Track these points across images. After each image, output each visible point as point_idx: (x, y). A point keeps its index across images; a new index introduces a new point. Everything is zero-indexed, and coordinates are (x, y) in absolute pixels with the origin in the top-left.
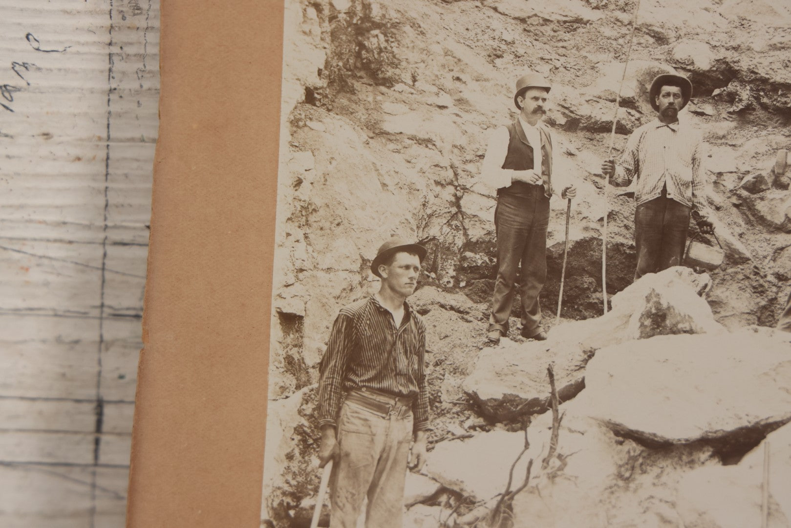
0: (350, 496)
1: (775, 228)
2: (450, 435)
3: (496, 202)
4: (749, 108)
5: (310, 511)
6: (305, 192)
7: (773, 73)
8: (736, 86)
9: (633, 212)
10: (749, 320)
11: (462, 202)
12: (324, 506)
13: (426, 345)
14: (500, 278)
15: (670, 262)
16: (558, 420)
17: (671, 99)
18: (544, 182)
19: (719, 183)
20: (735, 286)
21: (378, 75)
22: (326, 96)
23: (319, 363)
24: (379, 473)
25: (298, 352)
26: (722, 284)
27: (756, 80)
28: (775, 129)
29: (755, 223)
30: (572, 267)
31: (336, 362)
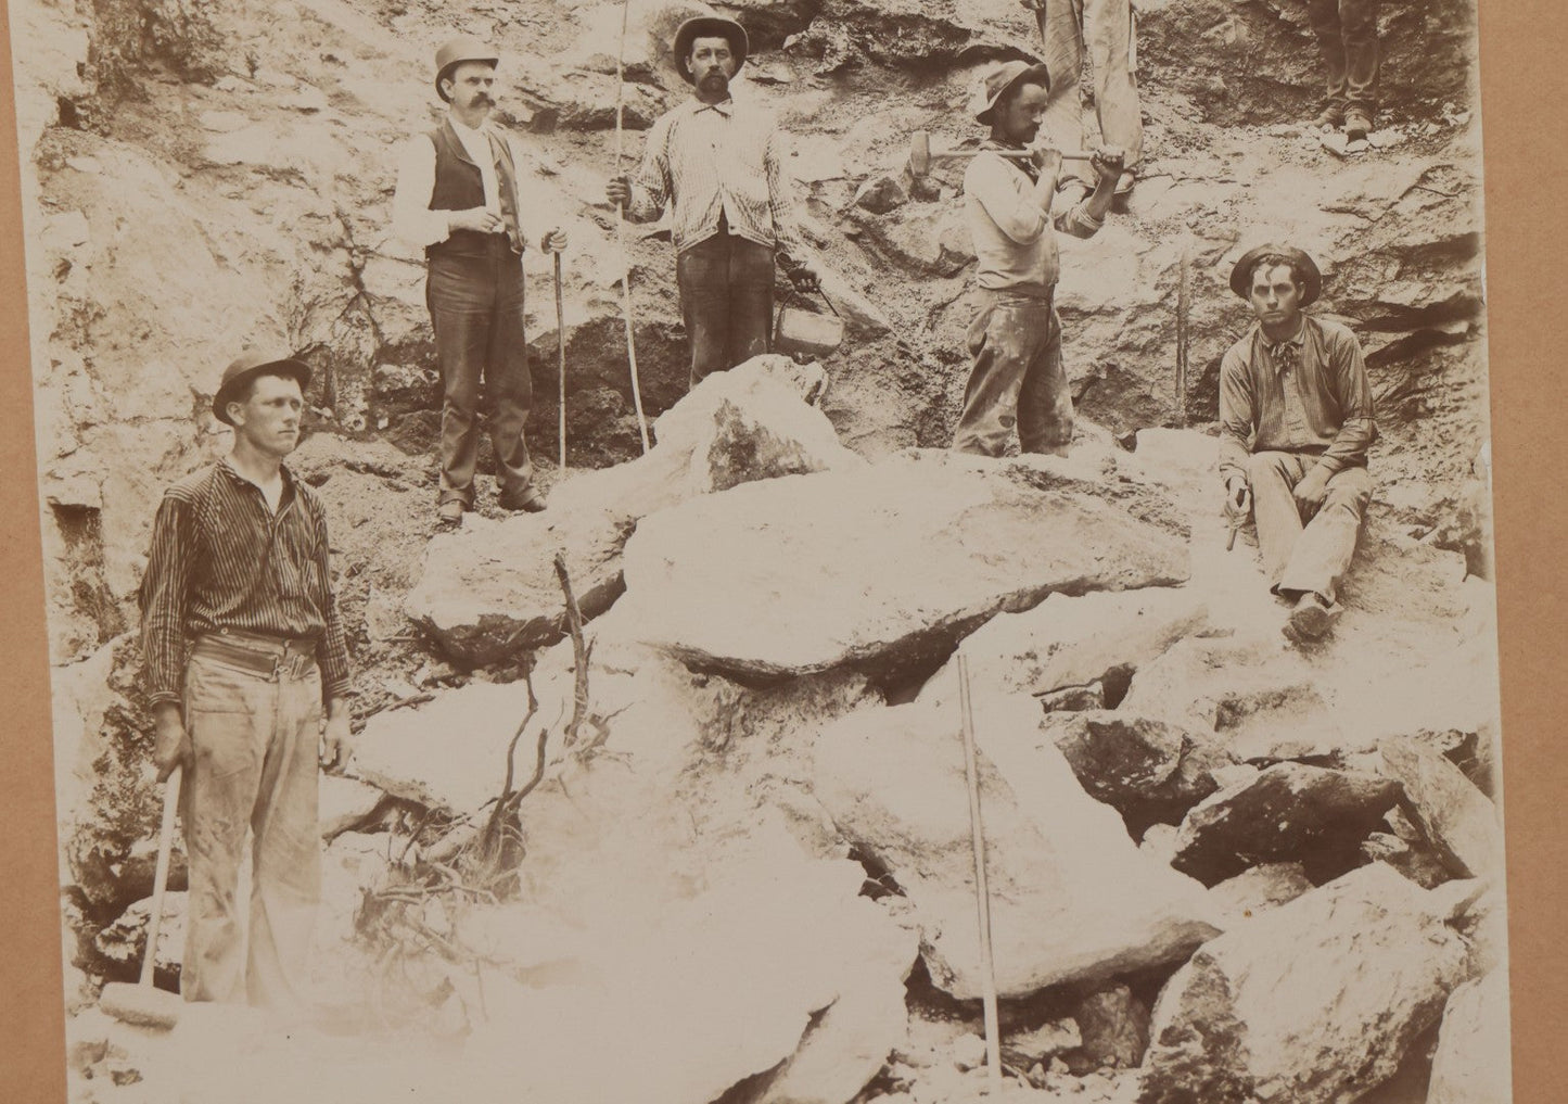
0: (220, 830)
1: (924, 270)
2: (390, 700)
3: (426, 270)
4: (850, 64)
5: (149, 864)
6: (77, 284)
8: (823, 28)
9: (673, 266)
10: (902, 439)
11: (364, 276)
12: (174, 851)
13: (330, 540)
14: (449, 405)
15: (750, 349)
16: (583, 654)
17: (713, 60)
18: (508, 227)
19: (817, 200)
20: (870, 381)
21: (186, 64)
22: (97, 111)
23: (136, 592)
24: (268, 782)
25: (97, 574)
26: (847, 379)
27: (856, 14)
28: (902, 97)
29: (889, 265)
30: (576, 374)
31: (167, 585)
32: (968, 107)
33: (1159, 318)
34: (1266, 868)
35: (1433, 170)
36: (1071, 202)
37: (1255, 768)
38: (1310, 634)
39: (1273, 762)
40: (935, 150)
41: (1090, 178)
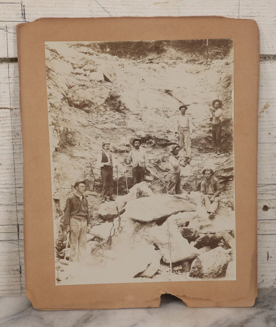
0: (74, 240)
1: (164, 171)
2: (96, 224)
3: (101, 170)
4: (155, 145)
5: (65, 244)
6: (57, 171)
7: (159, 137)
8: (151, 140)
9: (132, 170)
10: (160, 192)
11: (93, 171)
12: (69, 243)
13: (88, 204)
14: (103, 187)
15: (141, 181)
16: (120, 219)
17: (137, 144)
18: (111, 165)
19: (150, 162)
20: (156, 185)
22: (60, 149)
23: (64, 210)
24: (80, 234)
25: (59, 208)
26: (154, 184)
27: (155, 138)
28: (161, 149)
29: (159, 170)
30: (119, 184)
31: (68, 209)
33: (194, 177)
34: (206, 247)
35: (228, 159)
36: (182, 163)
37: (204, 235)
38: (212, 218)
39: (207, 234)
40: (165, 156)
41: (185, 160)
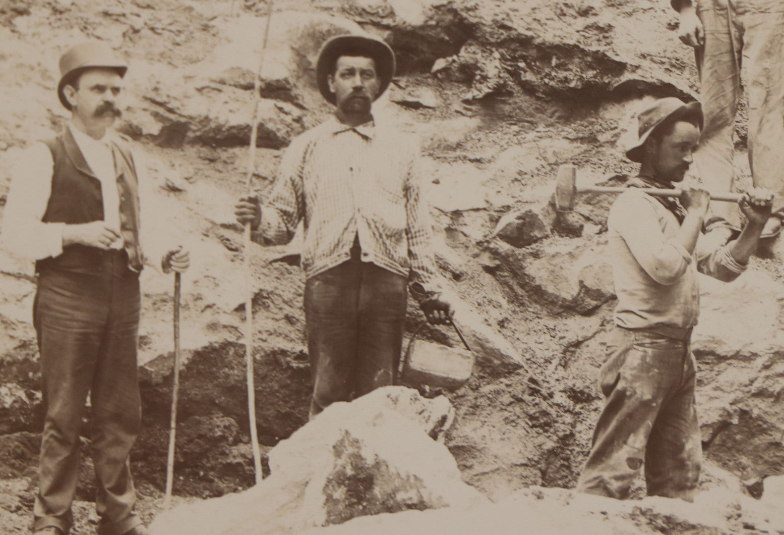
1: (561, 307)
3: (35, 286)
4: (500, 93)
7: (539, 27)
8: (474, 53)
9: (301, 291)
10: (526, 477)
14: (50, 428)
15: (376, 379)
17: (357, 81)
18: (127, 244)
19: (456, 230)
20: (497, 417)
26: (473, 414)
27: (510, 40)
28: (551, 129)
29: (526, 300)
30: (190, 400)
32: (618, 143)
40: (581, 185)
41: (737, 220)
